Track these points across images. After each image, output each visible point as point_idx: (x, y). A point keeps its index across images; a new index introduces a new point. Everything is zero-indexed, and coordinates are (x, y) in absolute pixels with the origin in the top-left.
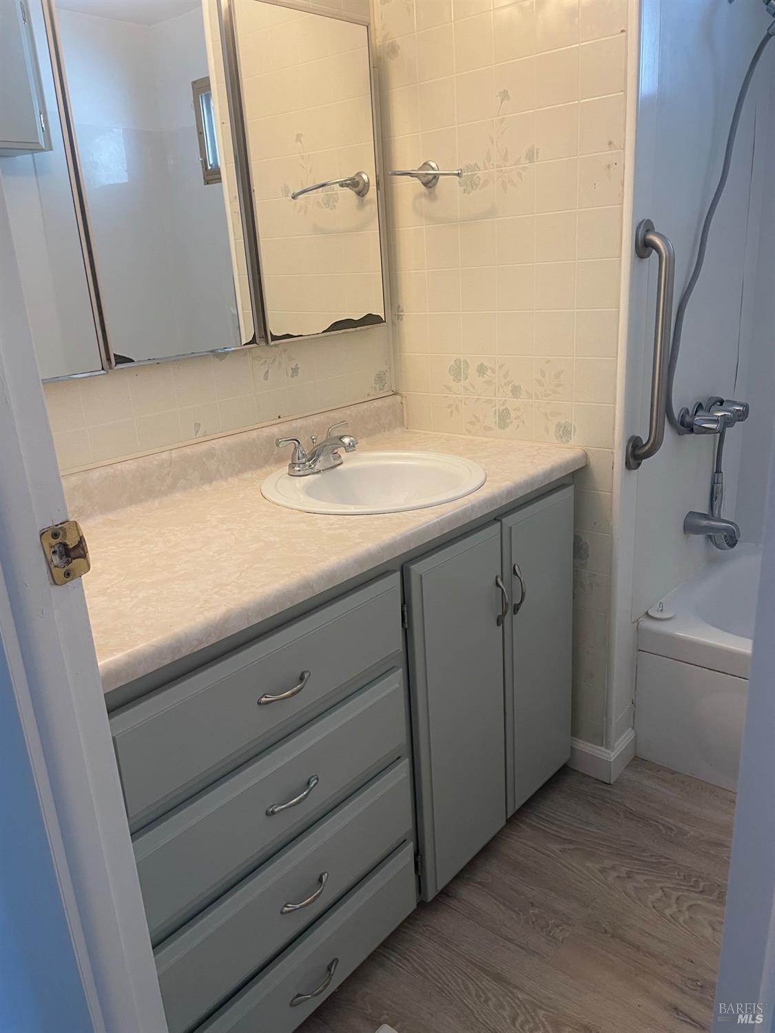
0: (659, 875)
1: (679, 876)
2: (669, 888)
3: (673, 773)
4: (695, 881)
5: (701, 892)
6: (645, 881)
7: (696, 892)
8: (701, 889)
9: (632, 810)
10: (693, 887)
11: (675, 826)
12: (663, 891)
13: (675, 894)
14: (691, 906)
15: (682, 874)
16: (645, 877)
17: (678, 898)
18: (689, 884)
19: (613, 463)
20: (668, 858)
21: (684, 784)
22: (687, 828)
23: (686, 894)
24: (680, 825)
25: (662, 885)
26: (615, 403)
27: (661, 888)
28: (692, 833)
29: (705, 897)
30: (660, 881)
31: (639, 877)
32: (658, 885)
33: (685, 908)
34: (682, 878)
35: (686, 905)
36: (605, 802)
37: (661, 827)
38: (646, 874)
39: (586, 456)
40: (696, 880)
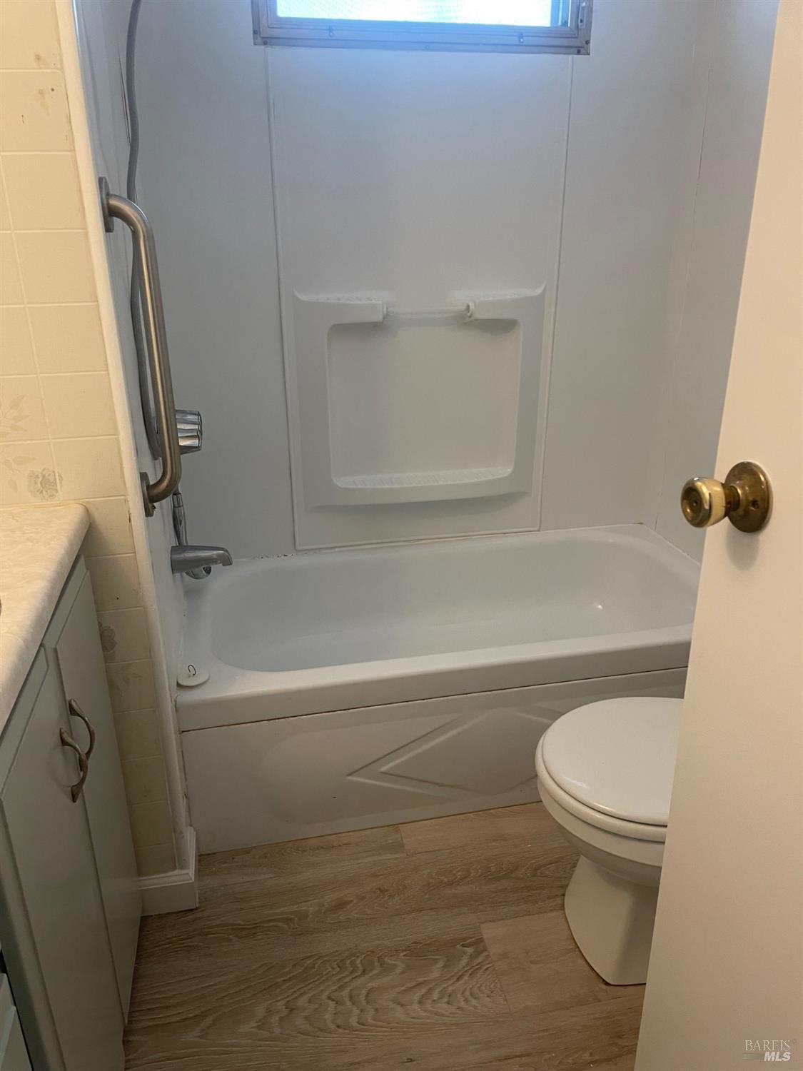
0: (317, 983)
1: (333, 968)
2: (336, 991)
3: (248, 851)
4: (350, 964)
5: (364, 971)
6: (310, 1001)
7: (360, 976)
8: (361, 968)
9: (239, 925)
10: (352, 972)
11: (292, 913)
12: (333, 1000)
13: (345, 993)
14: (367, 996)
15: (335, 966)
16: (306, 997)
17: (351, 997)
18: (347, 973)
19: (130, 514)
20: (309, 957)
21: (266, 857)
22: (303, 907)
23: (353, 985)
24: (295, 908)
25: (327, 993)
26: (117, 434)
27: (329, 998)
28: (311, 909)
29: (371, 974)
30: (322, 991)
31: (302, 1002)
32: (324, 997)
33: (364, 1002)
34: (338, 969)
35: (362, 998)
36: (207, 934)
37: (280, 924)
38: (303, 994)
39: (87, 512)
40: (351, 962)
